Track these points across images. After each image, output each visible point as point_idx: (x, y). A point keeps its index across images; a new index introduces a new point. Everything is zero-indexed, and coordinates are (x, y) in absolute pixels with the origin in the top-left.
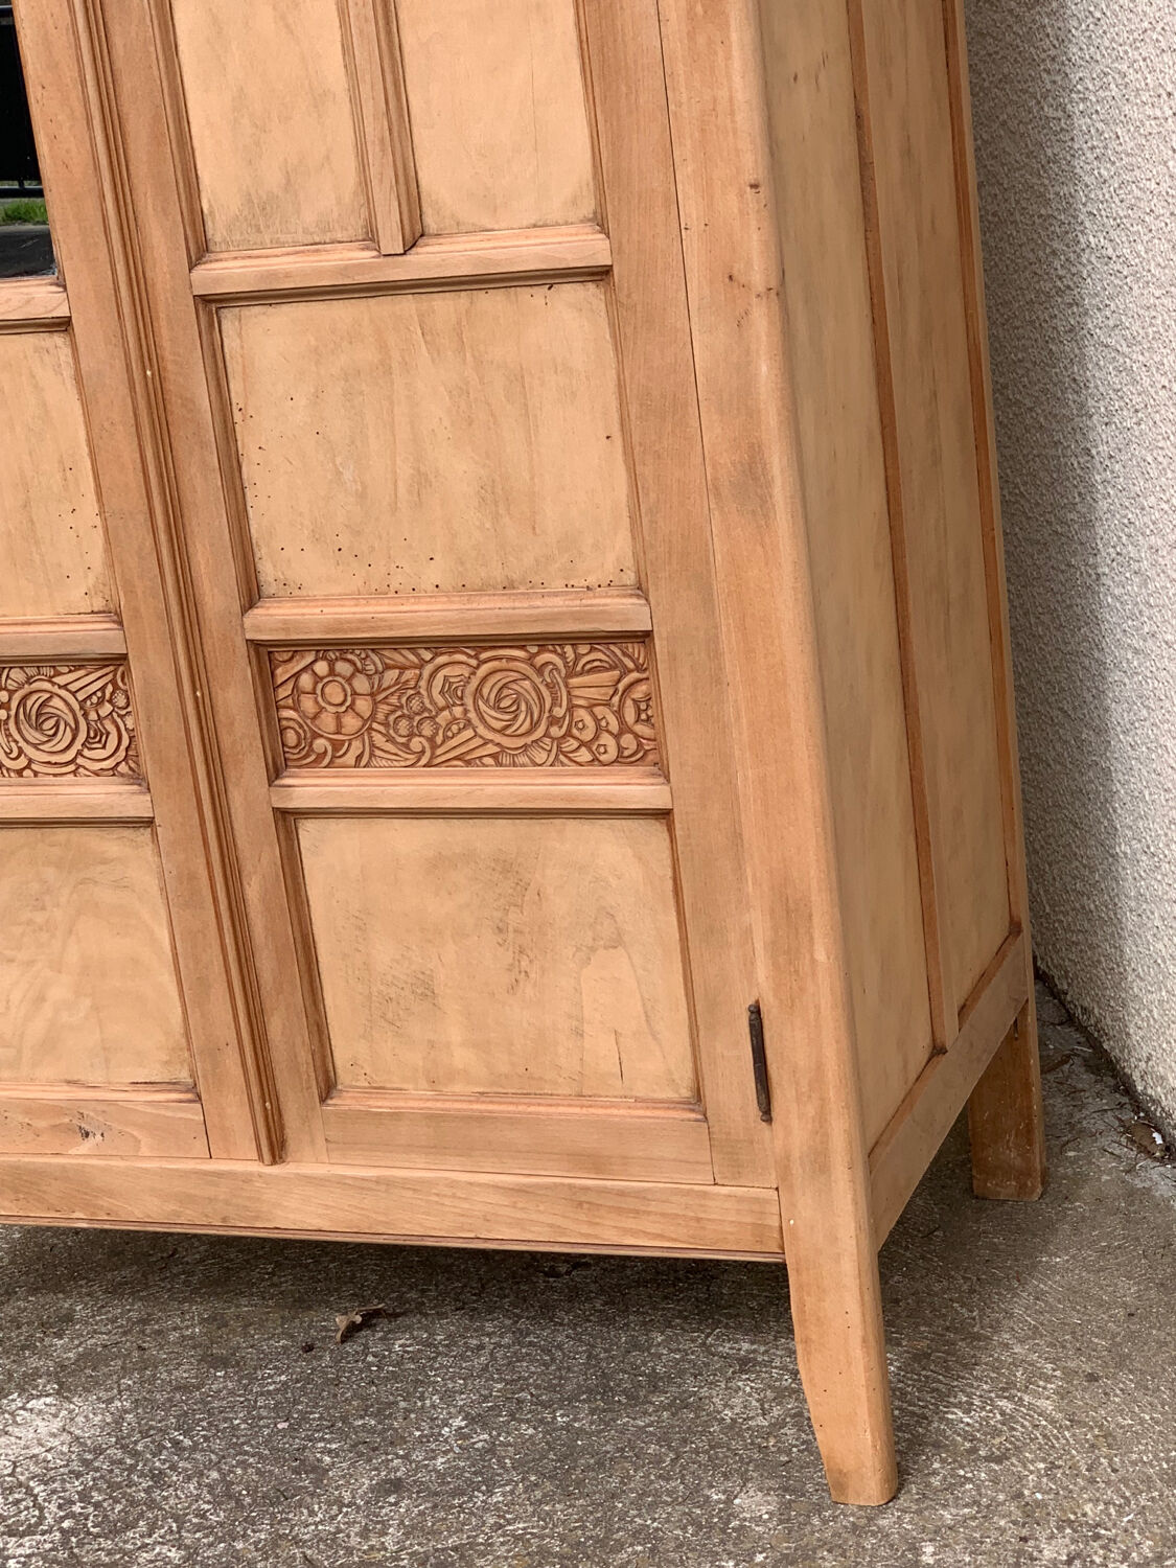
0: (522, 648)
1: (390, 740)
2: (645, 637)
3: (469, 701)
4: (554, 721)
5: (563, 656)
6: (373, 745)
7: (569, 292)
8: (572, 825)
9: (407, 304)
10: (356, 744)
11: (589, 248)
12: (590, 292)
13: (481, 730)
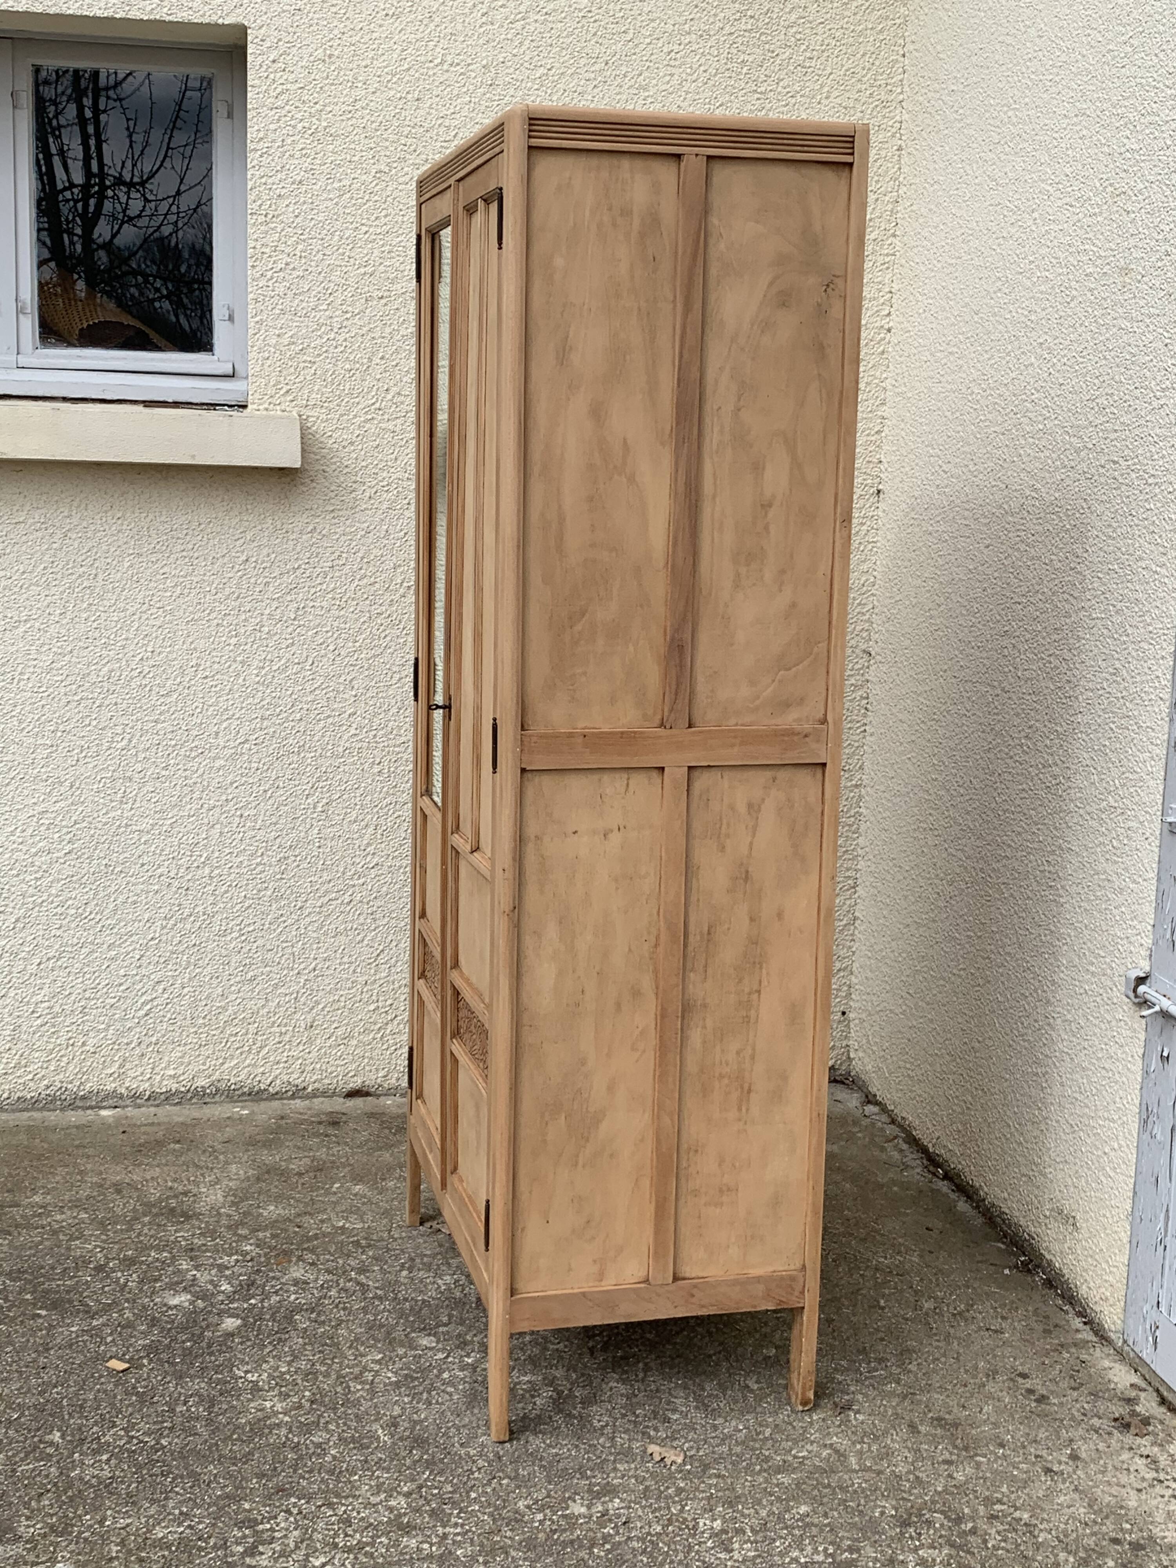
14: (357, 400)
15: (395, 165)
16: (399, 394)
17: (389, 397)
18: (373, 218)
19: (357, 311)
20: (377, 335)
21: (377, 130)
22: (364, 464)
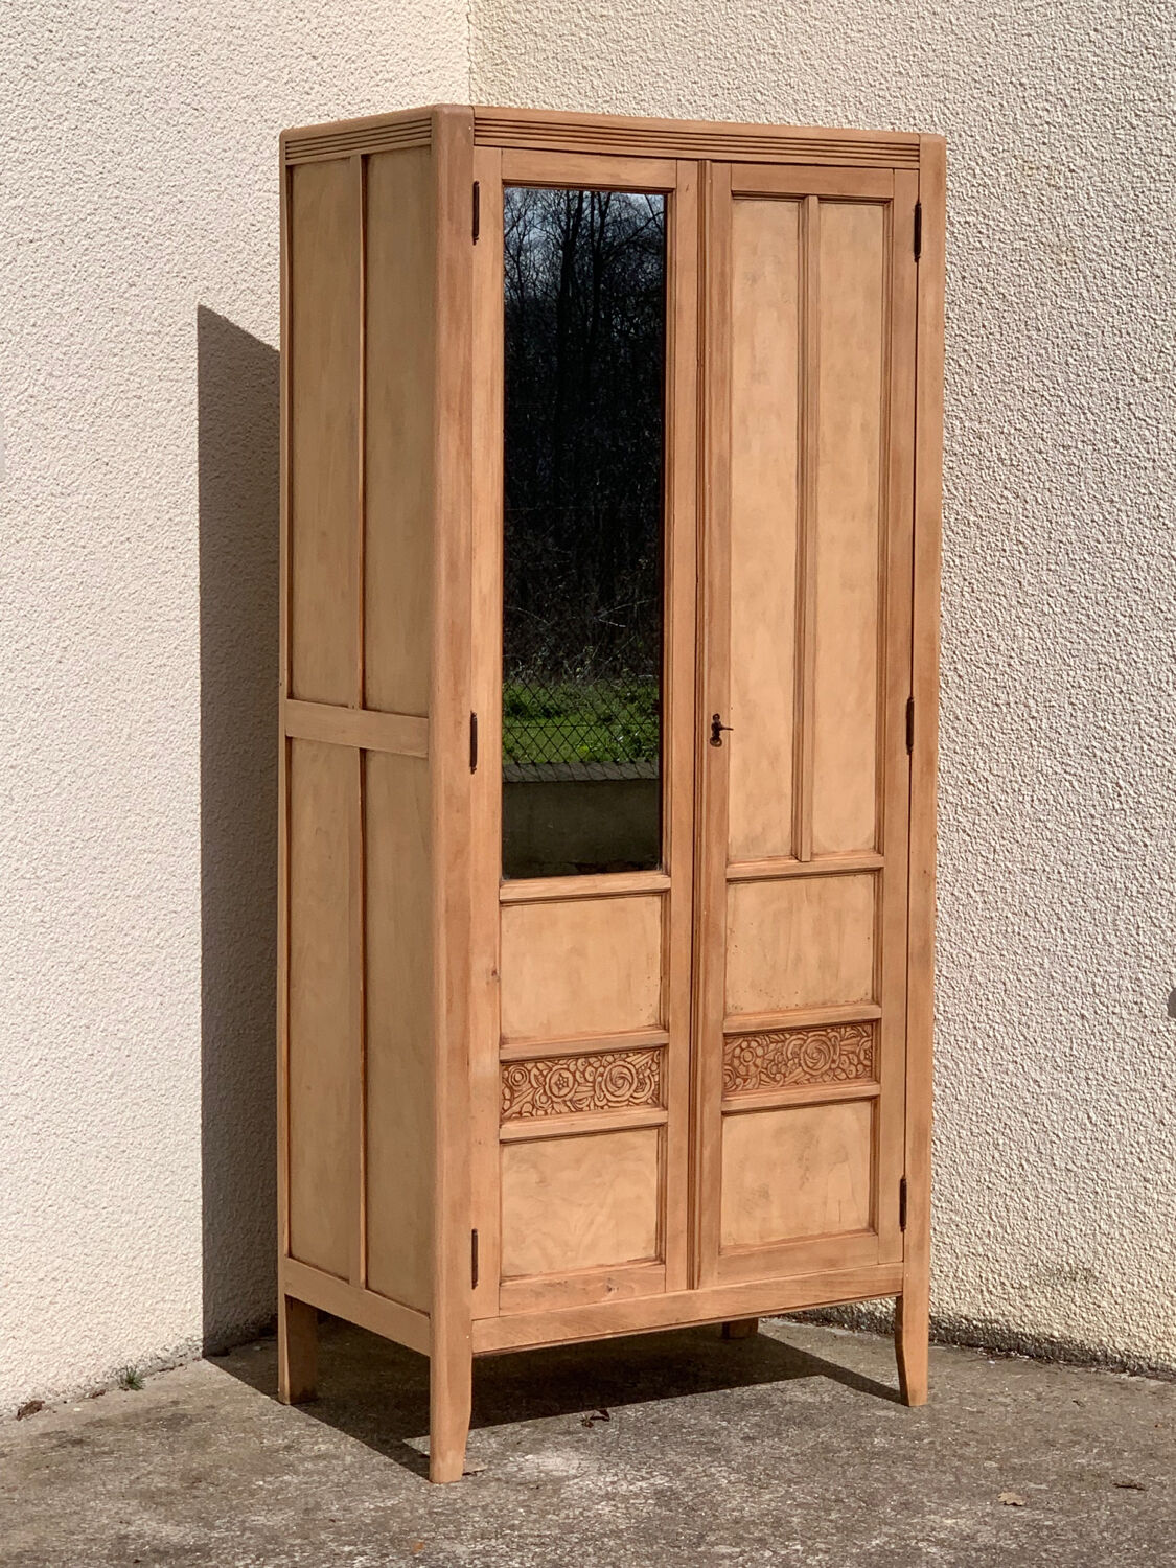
0: (825, 1030)
1: (768, 1076)
2: (878, 1021)
3: (802, 1055)
4: (834, 1061)
5: (840, 1033)
6: (761, 1080)
7: (861, 877)
8: (835, 1108)
9: (802, 882)
10: (754, 1079)
11: (872, 860)
12: (869, 879)
13: (805, 1068)
14: (9, 384)
15: (42, 58)
16: (51, 375)
17: (41, 380)
18: (22, 131)
19: (9, 259)
20: (27, 293)
21: (24, 9)
22: (18, 474)
